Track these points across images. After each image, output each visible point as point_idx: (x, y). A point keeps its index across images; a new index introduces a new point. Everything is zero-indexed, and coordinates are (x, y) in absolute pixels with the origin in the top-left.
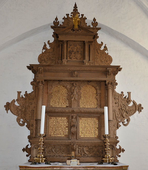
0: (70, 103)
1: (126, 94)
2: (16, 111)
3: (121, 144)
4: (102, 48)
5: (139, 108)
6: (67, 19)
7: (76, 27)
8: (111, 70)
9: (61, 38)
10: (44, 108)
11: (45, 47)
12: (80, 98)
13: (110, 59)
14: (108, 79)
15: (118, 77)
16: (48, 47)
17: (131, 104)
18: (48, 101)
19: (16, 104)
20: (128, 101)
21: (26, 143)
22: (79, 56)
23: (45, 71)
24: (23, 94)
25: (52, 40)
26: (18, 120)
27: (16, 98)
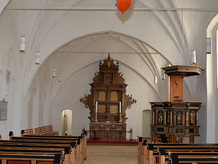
0: (107, 99)
1: (130, 96)
2: (85, 102)
3: (127, 116)
4: (121, 75)
5: (135, 102)
6: (105, 61)
7: (109, 66)
8: (123, 86)
9: (102, 71)
10: (97, 102)
11: (95, 75)
12: (110, 97)
13: (124, 80)
14: (122, 90)
15: (127, 88)
16: (97, 74)
17: (132, 100)
18: (98, 98)
19: (84, 99)
20: (131, 98)
21: (89, 115)
22: (110, 79)
23: (96, 86)
24: (87, 95)
25: (99, 71)
26: (85, 106)
27: (84, 97)
